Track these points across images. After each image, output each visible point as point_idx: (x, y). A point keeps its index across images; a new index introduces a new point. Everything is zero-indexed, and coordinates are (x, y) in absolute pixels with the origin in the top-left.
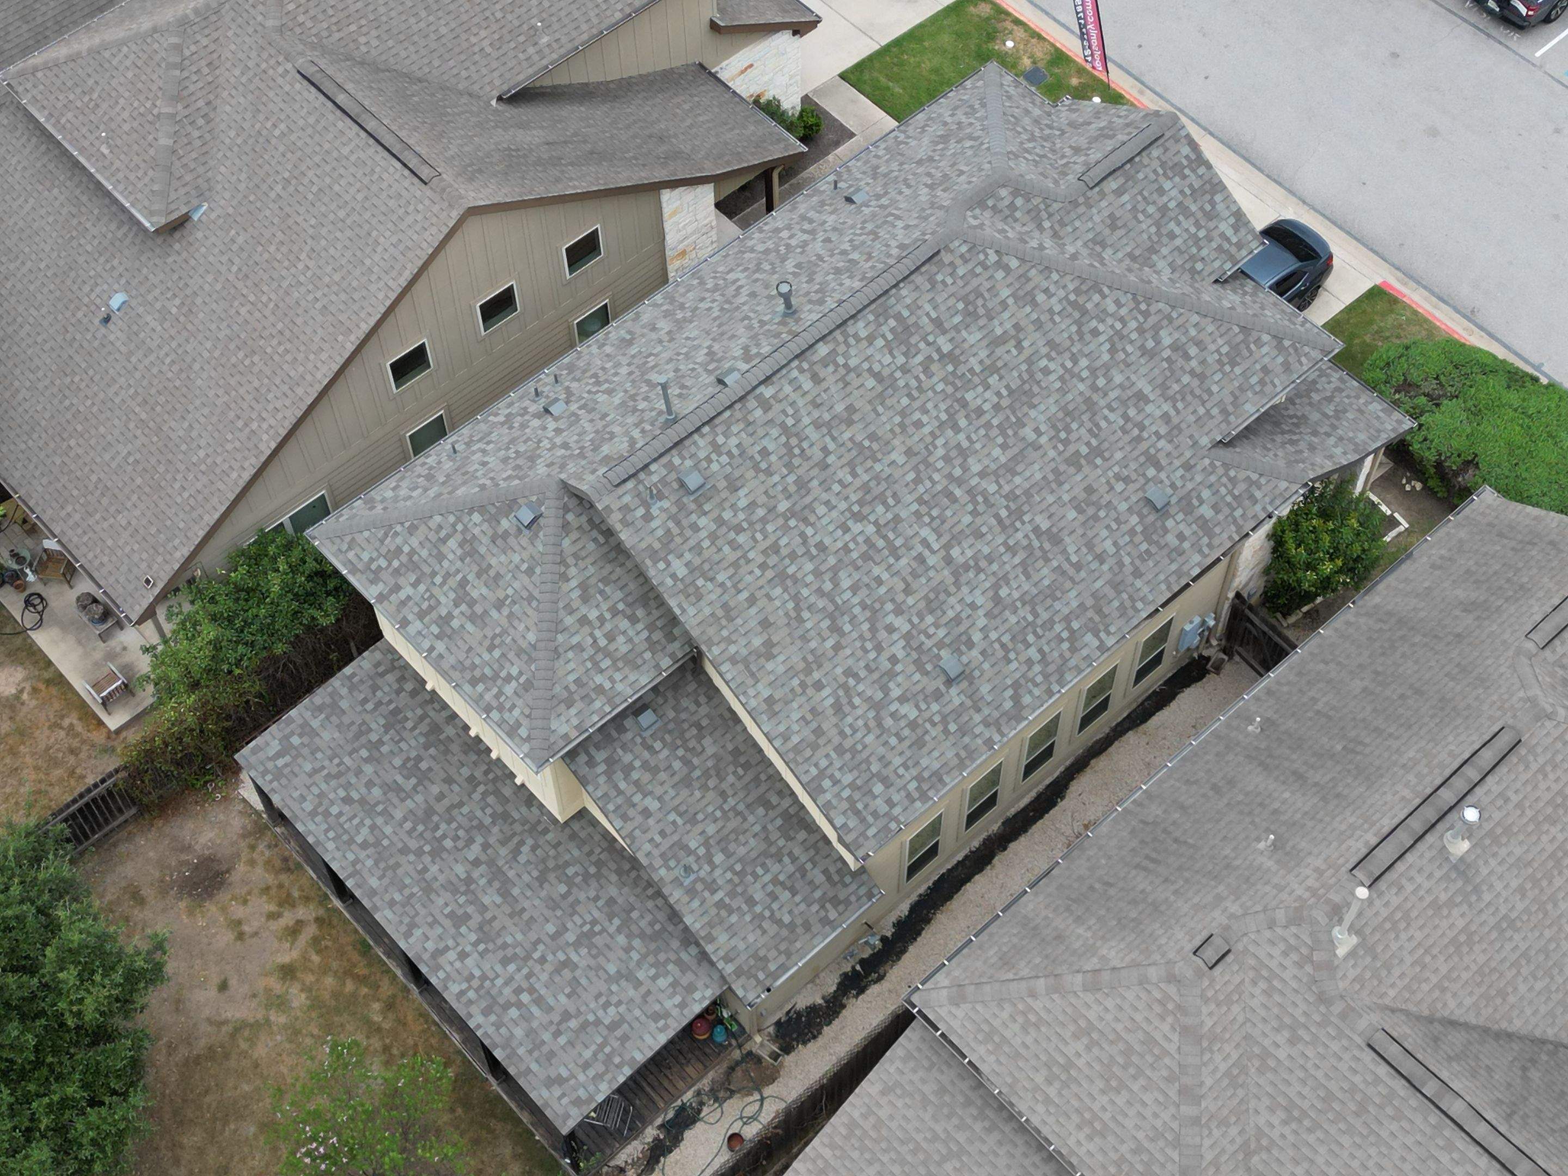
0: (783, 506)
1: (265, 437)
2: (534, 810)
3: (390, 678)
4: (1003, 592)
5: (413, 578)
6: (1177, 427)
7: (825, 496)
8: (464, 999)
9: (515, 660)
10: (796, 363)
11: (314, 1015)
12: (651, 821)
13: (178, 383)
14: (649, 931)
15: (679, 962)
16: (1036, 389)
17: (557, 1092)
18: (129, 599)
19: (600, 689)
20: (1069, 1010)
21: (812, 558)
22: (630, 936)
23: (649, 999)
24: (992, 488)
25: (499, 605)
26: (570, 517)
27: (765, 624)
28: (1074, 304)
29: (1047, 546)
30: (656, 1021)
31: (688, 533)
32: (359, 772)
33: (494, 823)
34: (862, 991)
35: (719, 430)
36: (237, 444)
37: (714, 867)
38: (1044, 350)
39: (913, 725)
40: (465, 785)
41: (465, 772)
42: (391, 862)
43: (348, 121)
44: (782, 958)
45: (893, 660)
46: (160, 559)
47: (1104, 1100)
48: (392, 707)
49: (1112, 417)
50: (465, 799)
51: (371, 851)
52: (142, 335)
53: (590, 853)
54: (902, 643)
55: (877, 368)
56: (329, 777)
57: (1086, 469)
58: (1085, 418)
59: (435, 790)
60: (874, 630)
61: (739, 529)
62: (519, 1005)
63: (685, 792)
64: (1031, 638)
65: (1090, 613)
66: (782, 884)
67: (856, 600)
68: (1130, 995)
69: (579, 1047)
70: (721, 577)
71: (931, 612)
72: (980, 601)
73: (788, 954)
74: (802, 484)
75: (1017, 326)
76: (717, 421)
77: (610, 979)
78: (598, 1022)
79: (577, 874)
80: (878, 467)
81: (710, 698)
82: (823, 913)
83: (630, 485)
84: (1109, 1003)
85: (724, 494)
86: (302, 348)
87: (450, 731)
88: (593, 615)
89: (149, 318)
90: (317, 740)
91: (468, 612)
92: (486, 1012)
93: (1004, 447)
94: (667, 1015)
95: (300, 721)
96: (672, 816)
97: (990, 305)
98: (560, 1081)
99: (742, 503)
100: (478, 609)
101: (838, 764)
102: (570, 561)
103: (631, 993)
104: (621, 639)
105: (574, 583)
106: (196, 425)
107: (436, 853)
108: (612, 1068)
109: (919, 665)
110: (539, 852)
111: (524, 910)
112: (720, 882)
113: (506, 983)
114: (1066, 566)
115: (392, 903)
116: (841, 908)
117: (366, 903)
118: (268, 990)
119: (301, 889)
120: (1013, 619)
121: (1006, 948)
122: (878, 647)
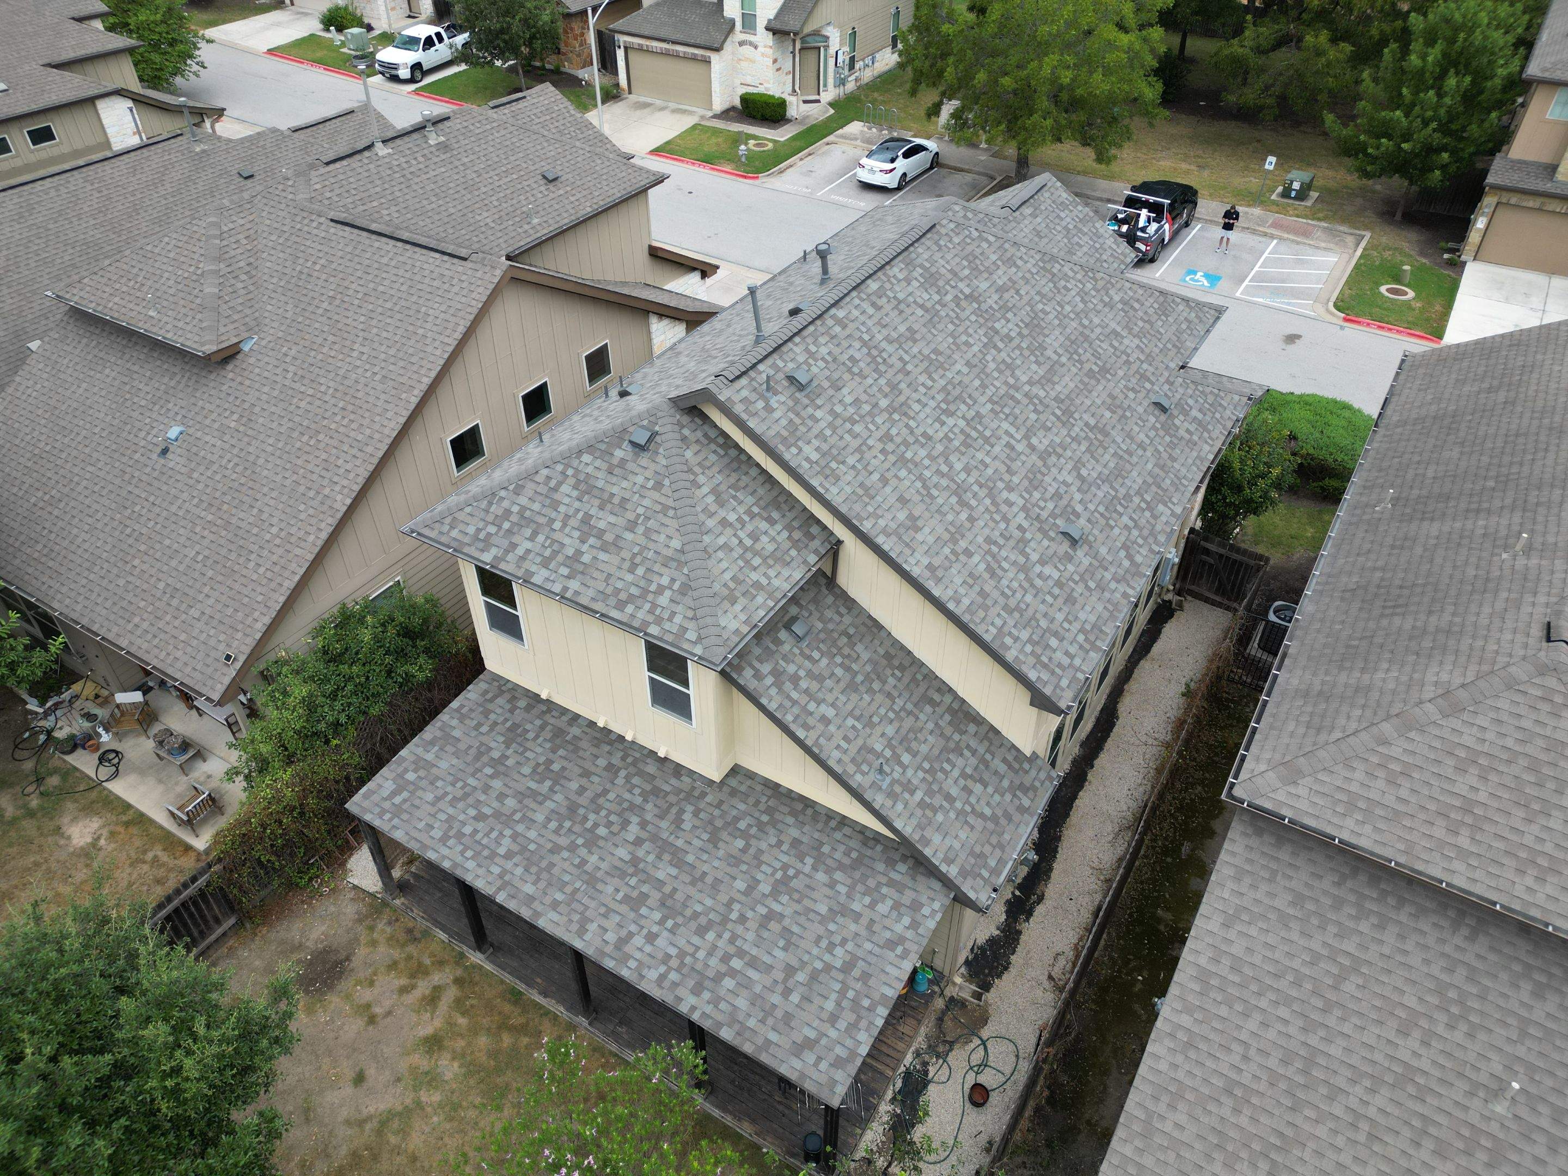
0: (884, 403)
1: (339, 497)
2: (686, 779)
3: (500, 701)
4: (1084, 472)
5: (528, 532)
6: (1150, 355)
7: (915, 396)
8: (666, 984)
9: (664, 570)
10: (854, 294)
11: (472, 1082)
12: (832, 728)
13: (243, 480)
14: (847, 861)
15: (891, 883)
16: (1043, 324)
17: (810, 1058)
18: (209, 683)
19: (757, 585)
20: (1437, 744)
21: (923, 446)
22: (829, 871)
23: (876, 928)
24: (1042, 394)
25: (632, 526)
26: (686, 432)
27: (903, 500)
28: (1043, 268)
29: (1100, 437)
30: (893, 950)
31: (810, 423)
32: (486, 789)
33: (646, 801)
34: (1029, 914)
35: (810, 340)
36: (311, 511)
37: (904, 767)
38: (1038, 298)
39: (1059, 584)
40: (605, 774)
41: (602, 762)
42: (544, 864)
43: (384, 239)
44: (998, 853)
45: (1020, 527)
46: (239, 636)
47: (1535, 829)
48: (508, 724)
49: (1104, 346)
50: (608, 786)
51: (516, 859)
52: (202, 453)
53: (758, 802)
54: (1022, 515)
55: (920, 301)
56: (454, 801)
57: (1103, 382)
58: (1086, 345)
59: (574, 786)
60: (994, 503)
61: (854, 422)
62: (733, 973)
63: (854, 697)
64: (1120, 509)
65: (1154, 488)
66: (971, 777)
67: (971, 480)
68: (1503, 704)
69: (817, 1000)
70: (851, 460)
71: (1036, 488)
72: (1069, 479)
73: (1002, 847)
74: (894, 387)
75: (1011, 280)
76: (805, 333)
77: (823, 920)
78: (828, 968)
79: (750, 826)
80: (949, 375)
81: (849, 609)
82: (1017, 802)
83: (744, 381)
84: (1481, 721)
85: (831, 392)
86: (367, 414)
87: (575, 731)
88: (732, 517)
89: (207, 438)
90: (434, 770)
91: (598, 543)
92: (697, 991)
93: (1037, 363)
94: (901, 940)
95: (412, 758)
96: (850, 722)
97: (986, 264)
98: (809, 1044)
99: (848, 400)
100: (609, 537)
101: (1011, 622)
102: (697, 469)
103: (853, 927)
104: (764, 539)
105: (705, 490)
106: (266, 509)
107: (592, 842)
108: (864, 1013)
109: (1045, 534)
110: (702, 815)
111: (705, 874)
112: (915, 782)
113: (710, 954)
114: (1120, 452)
115: (555, 905)
116: (1031, 794)
117: (525, 913)
118: (413, 1069)
119: (432, 955)
120: (1100, 494)
121: (1305, 718)
122: (1005, 519)
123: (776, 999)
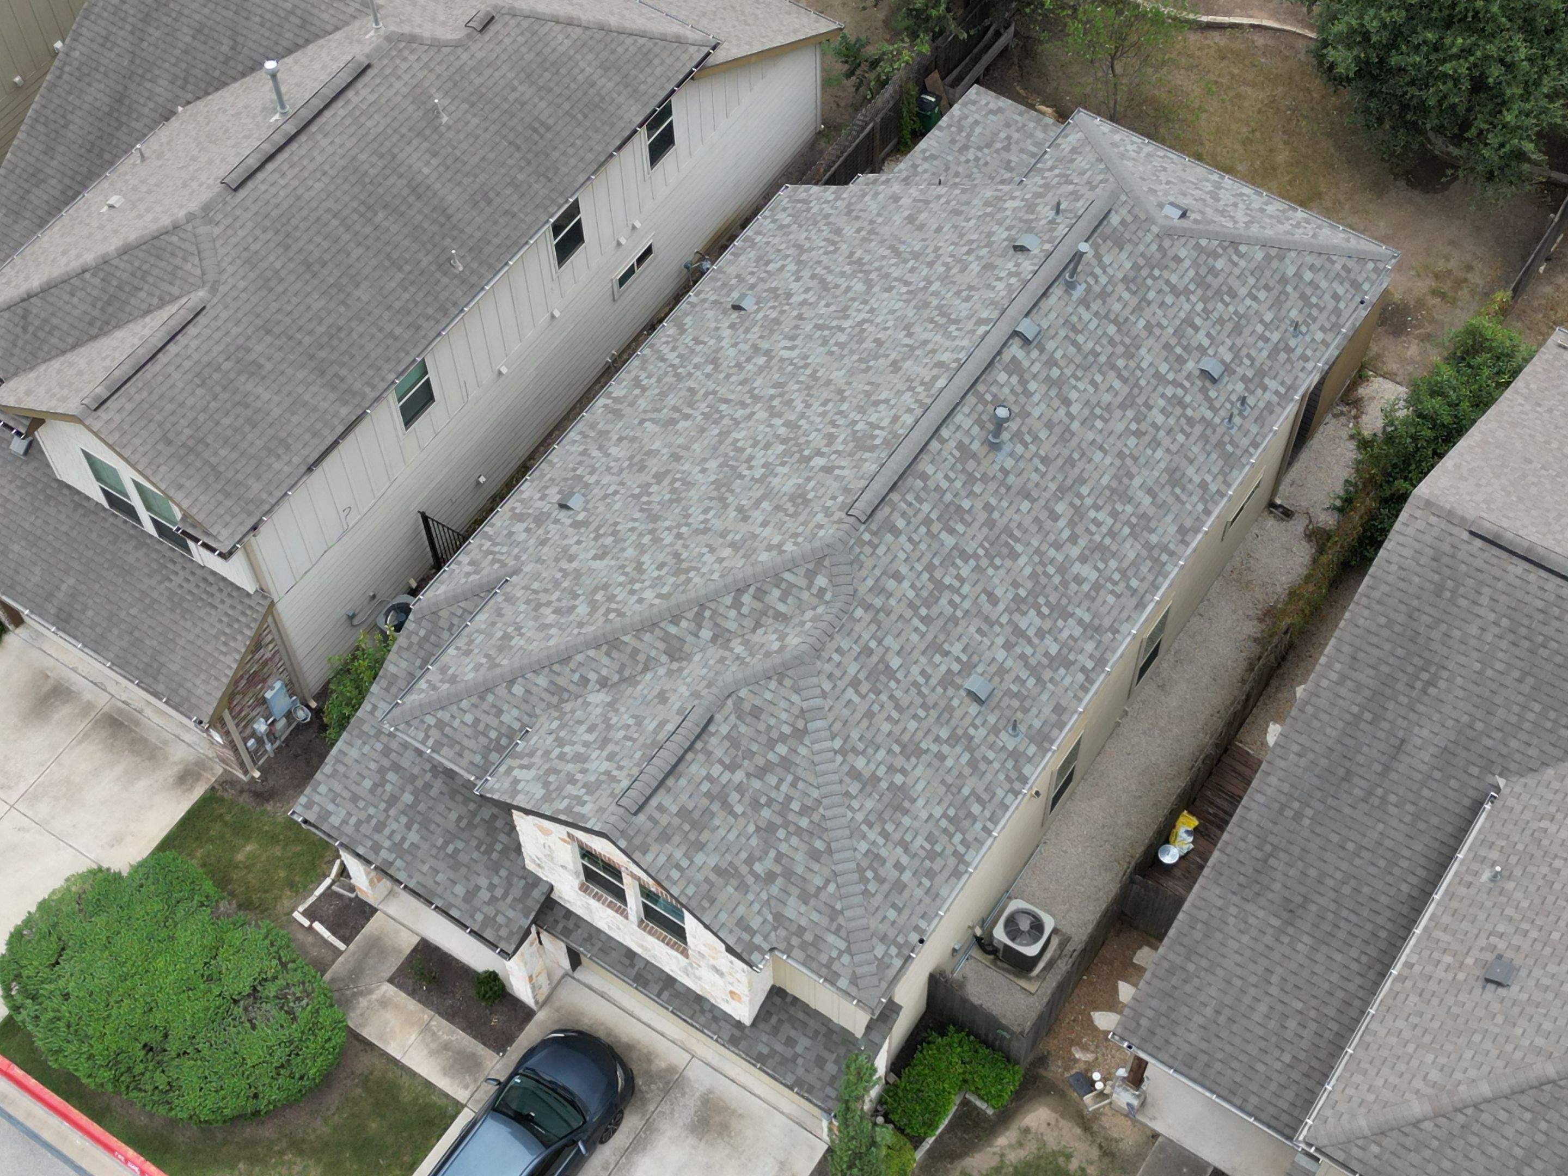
6: (557, 560)
16: (714, 494)
17: (993, 107)
24: (739, 414)
27: (921, 227)
29: (676, 415)
35: (1017, 285)
38: (713, 521)
49: (630, 525)
55: (882, 407)
57: (648, 478)
58: (658, 508)
60: (823, 281)
61: (969, 253)
64: (677, 361)
65: (624, 406)
67: (845, 285)
75: (745, 519)
85: (993, 260)
94: (925, 159)
97: (781, 514)
99: (974, 265)
114: (654, 415)
121: (648, 70)
122: (813, 277)
123: (1016, 136)
